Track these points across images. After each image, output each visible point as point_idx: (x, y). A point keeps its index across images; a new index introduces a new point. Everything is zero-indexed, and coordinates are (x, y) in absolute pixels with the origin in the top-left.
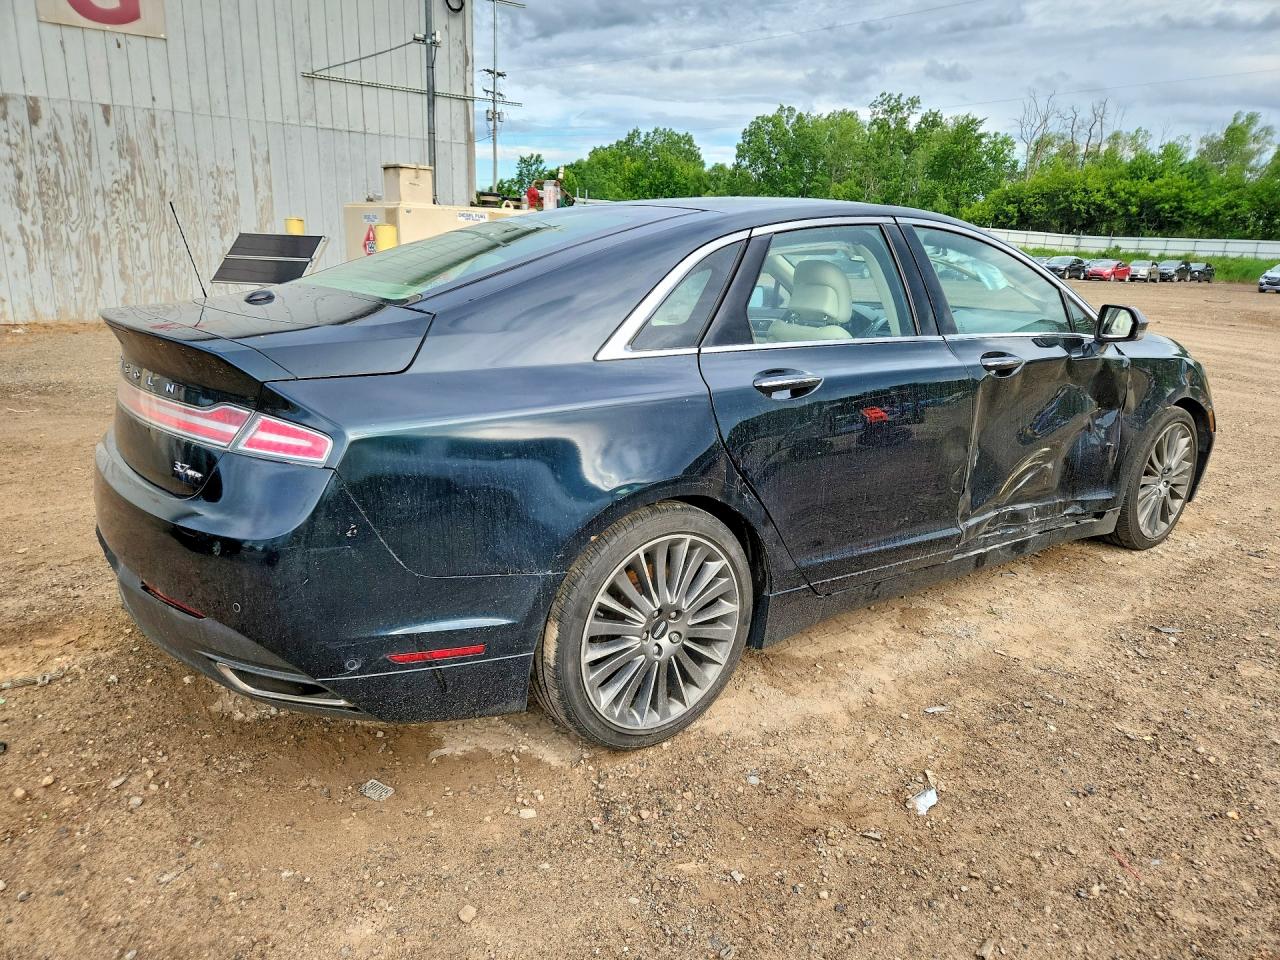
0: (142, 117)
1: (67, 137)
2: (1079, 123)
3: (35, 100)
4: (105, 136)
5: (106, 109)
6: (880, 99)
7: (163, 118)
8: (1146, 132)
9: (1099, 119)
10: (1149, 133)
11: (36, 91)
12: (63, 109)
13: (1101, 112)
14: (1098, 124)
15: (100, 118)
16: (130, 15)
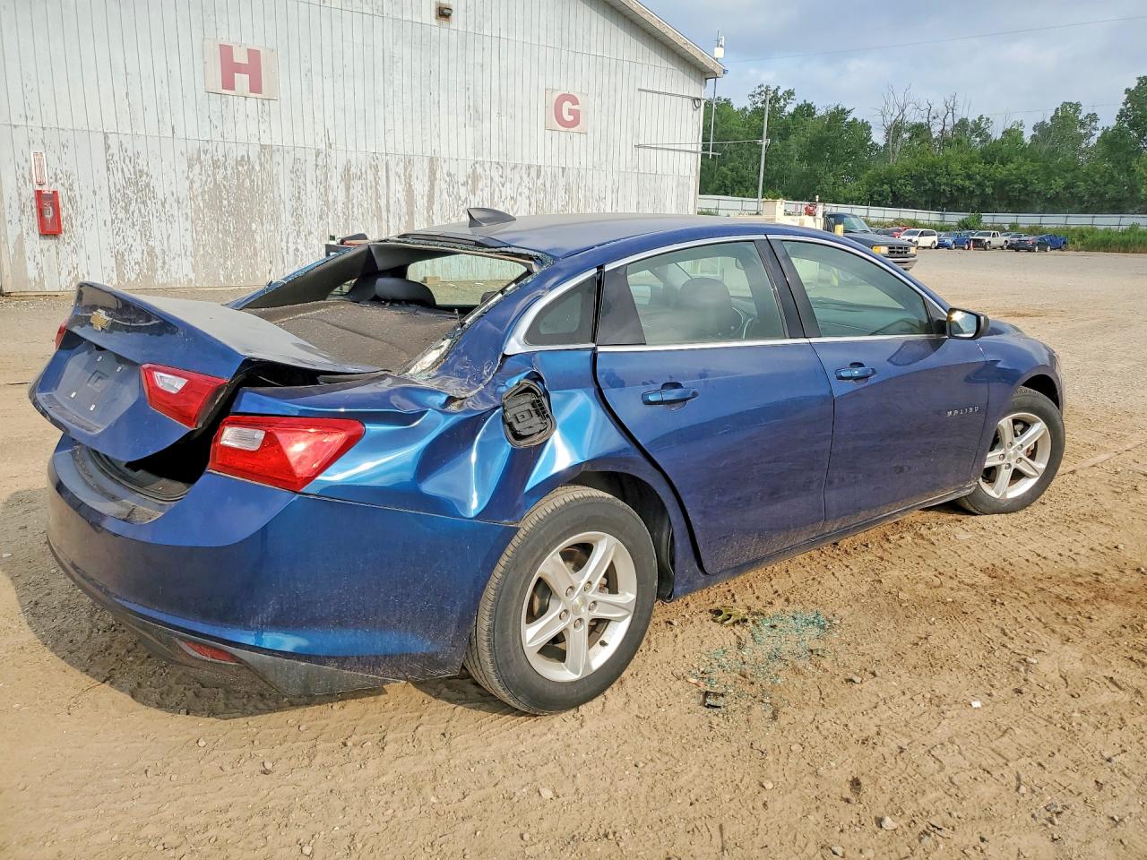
0: (576, 172)
1: (548, 185)
2: (934, 115)
3: (540, 166)
4: (562, 182)
5: (563, 169)
6: (758, 91)
7: (583, 172)
8: (988, 119)
9: (951, 111)
10: (991, 119)
11: (541, 162)
12: (549, 170)
13: (952, 104)
14: (950, 114)
15: (561, 174)
16: (575, 122)
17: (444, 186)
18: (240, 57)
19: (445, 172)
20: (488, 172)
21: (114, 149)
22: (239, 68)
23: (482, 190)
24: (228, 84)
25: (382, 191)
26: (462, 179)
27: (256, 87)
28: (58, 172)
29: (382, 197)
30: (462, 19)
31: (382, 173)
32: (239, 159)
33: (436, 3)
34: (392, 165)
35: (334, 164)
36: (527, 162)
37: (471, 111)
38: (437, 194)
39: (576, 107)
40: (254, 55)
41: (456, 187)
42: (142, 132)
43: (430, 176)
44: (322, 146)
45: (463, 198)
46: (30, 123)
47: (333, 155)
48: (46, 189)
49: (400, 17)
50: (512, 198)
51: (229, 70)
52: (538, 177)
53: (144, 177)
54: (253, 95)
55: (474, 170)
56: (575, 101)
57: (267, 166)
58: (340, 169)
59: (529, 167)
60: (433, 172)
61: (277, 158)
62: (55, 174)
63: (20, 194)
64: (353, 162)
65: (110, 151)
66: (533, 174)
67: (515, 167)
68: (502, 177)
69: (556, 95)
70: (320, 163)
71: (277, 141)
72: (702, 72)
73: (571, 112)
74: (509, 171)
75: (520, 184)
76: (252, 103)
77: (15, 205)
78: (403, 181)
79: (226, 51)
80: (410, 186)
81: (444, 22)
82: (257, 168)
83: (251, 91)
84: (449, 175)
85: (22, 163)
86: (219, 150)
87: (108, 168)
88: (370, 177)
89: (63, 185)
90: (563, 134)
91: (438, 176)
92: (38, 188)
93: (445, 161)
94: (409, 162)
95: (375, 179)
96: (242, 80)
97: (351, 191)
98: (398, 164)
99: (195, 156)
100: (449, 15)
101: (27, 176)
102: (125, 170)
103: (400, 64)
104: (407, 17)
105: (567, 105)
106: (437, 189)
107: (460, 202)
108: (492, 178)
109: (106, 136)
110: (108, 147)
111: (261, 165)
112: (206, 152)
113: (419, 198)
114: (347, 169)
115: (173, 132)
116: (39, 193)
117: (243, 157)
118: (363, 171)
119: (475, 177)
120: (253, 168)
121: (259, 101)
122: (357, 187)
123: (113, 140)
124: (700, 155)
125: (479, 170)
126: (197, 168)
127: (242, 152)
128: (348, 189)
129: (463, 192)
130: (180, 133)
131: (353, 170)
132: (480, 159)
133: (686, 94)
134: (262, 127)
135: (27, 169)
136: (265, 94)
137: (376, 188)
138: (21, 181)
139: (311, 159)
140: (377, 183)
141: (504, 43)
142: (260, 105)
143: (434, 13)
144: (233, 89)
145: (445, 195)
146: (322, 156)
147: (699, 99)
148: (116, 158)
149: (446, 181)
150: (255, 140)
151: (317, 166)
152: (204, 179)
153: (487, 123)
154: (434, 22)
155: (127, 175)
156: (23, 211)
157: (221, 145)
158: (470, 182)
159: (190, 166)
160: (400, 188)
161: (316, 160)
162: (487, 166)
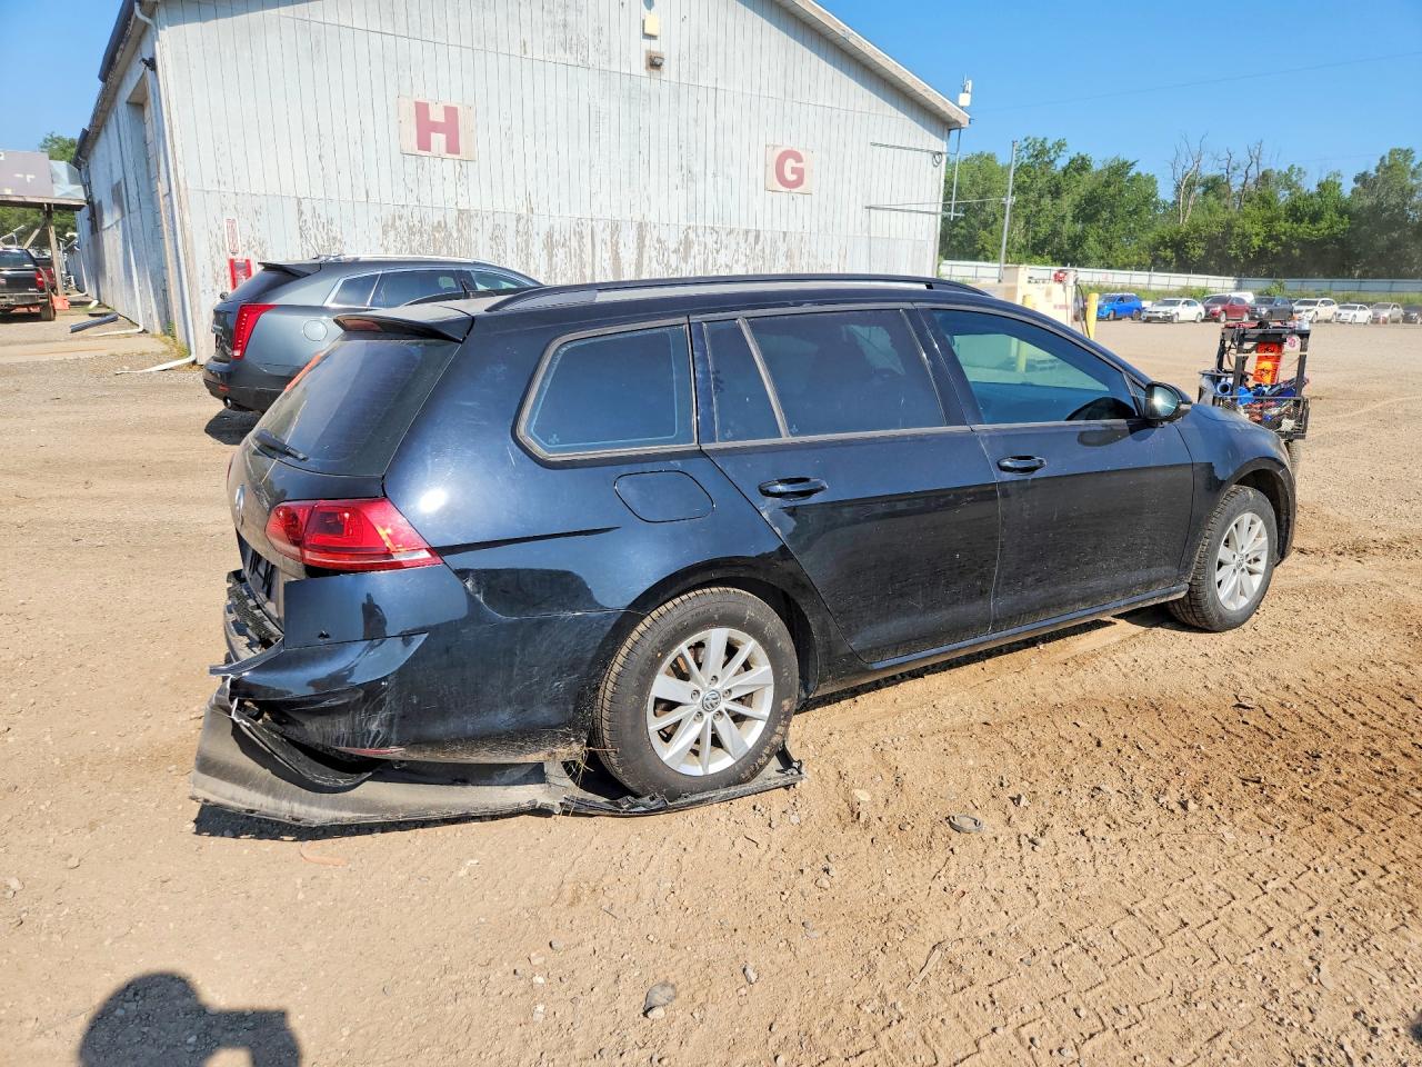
0: (798, 237)
1: (767, 251)
2: (1234, 165)
3: (759, 231)
4: (782, 248)
5: (785, 233)
7: (806, 238)
8: (1300, 170)
9: (1255, 160)
10: (1303, 170)
11: (760, 227)
12: (768, 235)
13: (1257, 153)
14: (1254, 165)
15: (782, 239)
16: (799, 182)
17: (654, 253)
18: (437, 115)
19: (655, 239)
20: (701, 238)
21: (307, 216)
22: (436, 127)
23: (694, 257)
24: (424, 144)
25: (587, 257)
26: (673, 246)
27: (453, 147)
28: (251, 239)
29: (587, 265)
30: (674, 69)
31: (587, 240)
32: (436, 224)
33: (647, 52)
34: (598, 230)
35: (536, 230)
36: (744, 227)
37: (684, 171)
38: (646, 261)
39: (799, 165)
40: (451, 112)
41: (666, 254)
42: (335, 197)
43: (638, 244)
44: (524, 211)
45: (674, 267)
46: (223, 188)
47: (535, 219)
48: (240, 258)
49: (606, 67)
50: (727, 266)
51: (425, 128)
52: (756, 242)
53: (338, 245)
54: (448, 156)
55: (686, 237)
56: (798, 158)
57: (465, 232)
58: (543, 236)
59: (747, 232)
60: (641, 239)
61: (476, 223)
62: (249, 243)
63: (213, 264)
64: (557, 227)
65: (304, 218)
66: (751, 239)
67: (731, 232)
68: (716, 243)
69: (778, 152)
70: (521, 228)
71: (475, 205)
72: (943, 124)
73: (794, 170)
74: (724, 237)
75: (737, 251)
76: (449, 165)
77: (209, 274)
78: (609, 248)
79: (422, 109)
80: (617, 253)
81: (655, 71)
82: (455, 235)
83: (448, 152)
84: (659, 241)
85: (215, 230)
86: (414, 215)
87: (302, 236)
88: (574, 243)
89: (255, 253)
90: (784, 196)
91: (647, 242)
92: (231, 256)
93: (654, 227)
94: (615, 228)
95: (580, 246)
96: (438, 140)
97: (554, 258)
98: (604, 229)
99: (390, 223)
100: (661, 64)
101: (220, 244)
102: (319, 237)
103: (607, 120)
104: (615, 67)
105: (790, 163)
106: (646, 256)
107: (671, 270)
108: (705, 245)
109: (299, 203)
110: (301, 213)
111: (459, 230)
112: (400, 218)
113: (626, 266)
114: (550, 235)
115: (368, 197)
116: (232, 262)
117: (439, 222)
118: (567, 237)
119: (688, 244)
120: (451, 234)
121: (457, 162)
122: (560, 253)
123: (306, 206)
124: (939, 217)
125: (692, 236)
126: (392, 234)
127: (437, 217)
128: (551, 257)
129: (673, 259)
130: (374, 197)
131: (556, 236)
132: (692, 223)
133: (925, 148)
134: (460, 190)
135: (220, 235)
136: (463, 155)
137: (581, 257)
138: (215, 249)
139: (512, 225)
140: (582, 251)
141: (721, 94)
142: (458, 167)
143: (644, 64)
144: (429, 150)
145: (654, 264)
146: (523, 222)
147: (940, 153)
148: (309, 224)
149: (656, 248)
150: (452, 205)
151: (518, 232)
152: (399, 246)
153: (700, 186)
154: (645, 73)
155: (320, 241)
156: (216, 281)
157: (416, 210)
158: (681, 249)
159: (385, 233)
160: (606, 256)
161: (517, 226)
162: (700, 232)
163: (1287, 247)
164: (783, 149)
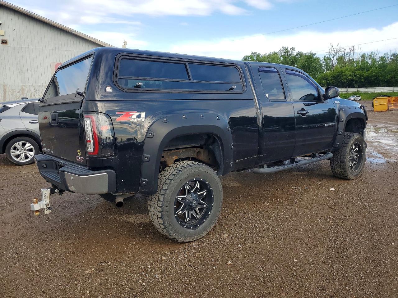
2: (346, 53)
9: (352, 51)
13: (353, 49)
14: (352, 53)
17: (10, 93)
19: (10, 89)
20: (28, 88)
23: (26, 94)
26: (17, 91)
30: (12, 43)
36: (44, 84)
37: (19, 70)
38: (7, 95)
41: (15, 93)
43: (4, 91)
50: (39, 96)
55: (22, 88)
59: (45, 86)
60: (5, 89)
67: (40, 86)
68: (34, 89)
69: (55, 64)
75: (42, 91)
84: (12, 90)
91: (7, 90)
93: (10, 86)
100: (6, 42)
107: (18, 98)
108: (30, 90)
119: (23, 90)
125: (24, 88)
129: (18, 95)
132: (24, 84)
141: (31, 49)
143: (1, 42)
145: (11, 96)
149: (11, 92)
153: (26, 74)
154: (1, 45)
158: (21, 92)
162: (27, 86)
163: (360, 78)
164: (57, 63)
